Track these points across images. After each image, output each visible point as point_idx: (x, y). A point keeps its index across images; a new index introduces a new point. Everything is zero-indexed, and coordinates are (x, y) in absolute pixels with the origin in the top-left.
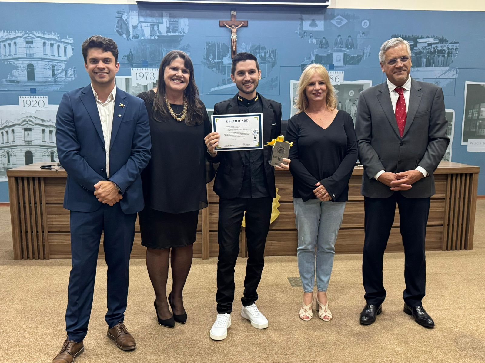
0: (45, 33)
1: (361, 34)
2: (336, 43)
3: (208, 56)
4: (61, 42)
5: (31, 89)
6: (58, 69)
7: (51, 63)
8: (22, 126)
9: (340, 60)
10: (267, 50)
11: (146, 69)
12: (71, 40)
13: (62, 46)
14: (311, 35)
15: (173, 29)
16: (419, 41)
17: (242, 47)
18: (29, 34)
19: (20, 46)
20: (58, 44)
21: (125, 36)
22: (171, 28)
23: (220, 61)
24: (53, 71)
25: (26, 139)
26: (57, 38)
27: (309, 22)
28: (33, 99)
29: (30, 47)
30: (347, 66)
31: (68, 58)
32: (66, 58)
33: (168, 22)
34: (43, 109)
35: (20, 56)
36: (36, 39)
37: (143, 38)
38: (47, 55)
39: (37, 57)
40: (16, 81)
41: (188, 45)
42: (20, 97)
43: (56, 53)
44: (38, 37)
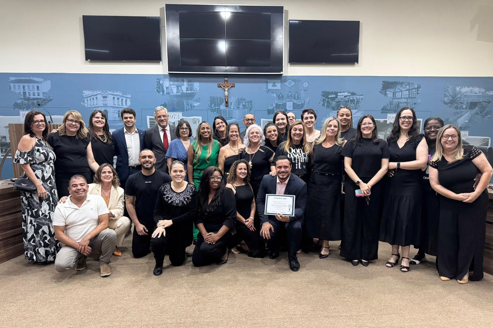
0: (114, 92)
1: (303, 91)
2: (288, 96)
3: (211, 104)
4: (124, 97)
7: (118, 109)
9: (291, 107)
10: (247, 101)
11: (174, 113)
12: (129, 96)
13: (124, 99)
14: (273, 92)
15: (190, 89)
16: (339, 94)
17: (232, 99)
18: (104, 92)
19: (99, 100)
20: (122, 98)
21: (161, 93)
22: (189, 88)
23: (218, 107)
26: (121, 95)
27: (271, 84)
29: (105, 100)
30: (295, 110)
33: (187, 85)
35: (100, 106)
36: (109, 95)
37: (172, 94)
38: (115, 105)
39: (110, 106)
41: (199, 98)
43: (120, 103)
44: (110, 94)
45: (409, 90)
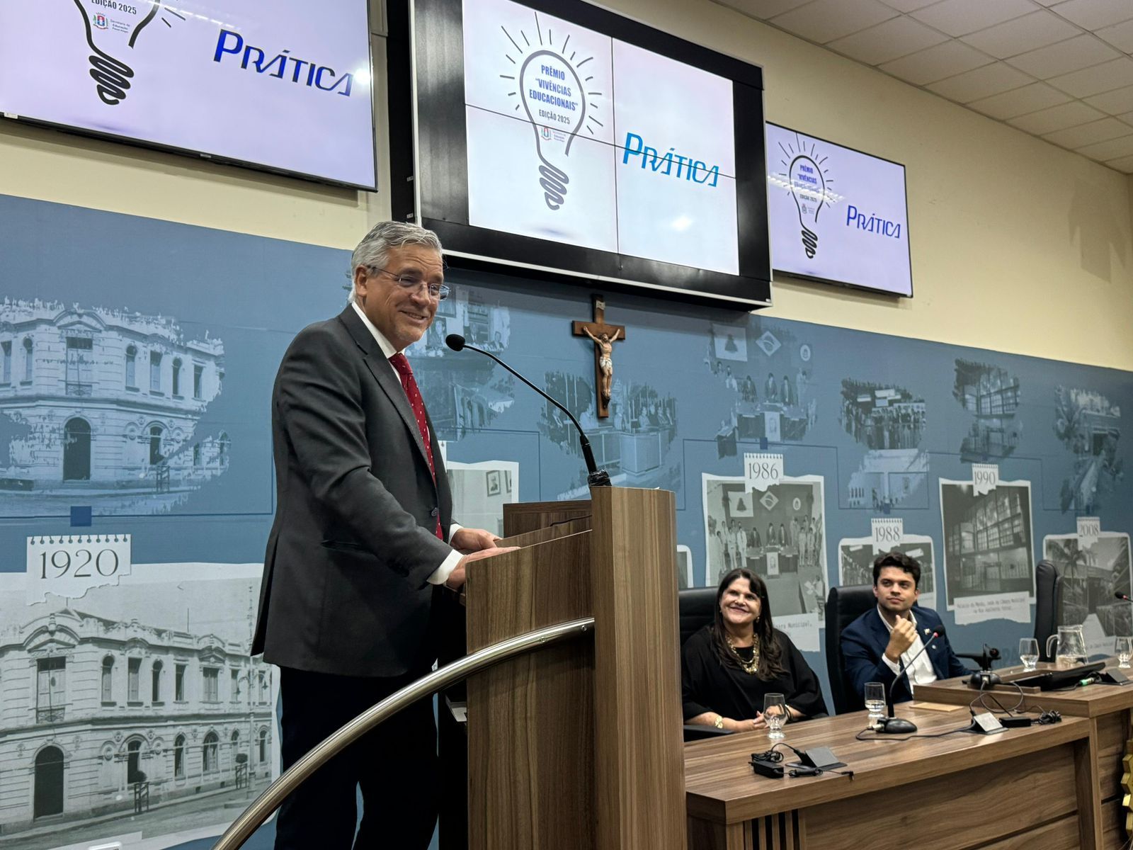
0: (136, 317)
1: (801, 375)
2: (767, 391)
3: (551, 407)
4: (187, 350)
5: (72, 508)
6: (172, 440)
7: (149, 419)
8: (30, 651)
9: (776, 429)
10: (660, 398)
12: (215, 347)
13: (188, 361)
14: (729, 369)
15: (478, 334)
16: (879, 394)
18: (80, 316)
19: (45, 355)
20: (176, 354)
24: (155, 444)
25: (44, 703)
26: (173, 337)
28: (77, 546)
29: (81, 360)
30: (786, 443)
31: (205, 404)
32: (200, 404)
33: (467, 314)
34: (112, 580)
35: (44, 391)
36: (104, 334)
38: (137, 390)
39: (106, 395)
40: (22, 481)
42: (33, 543)
43: (166, 385)
44: (111, 328)
45: (1000, 392)
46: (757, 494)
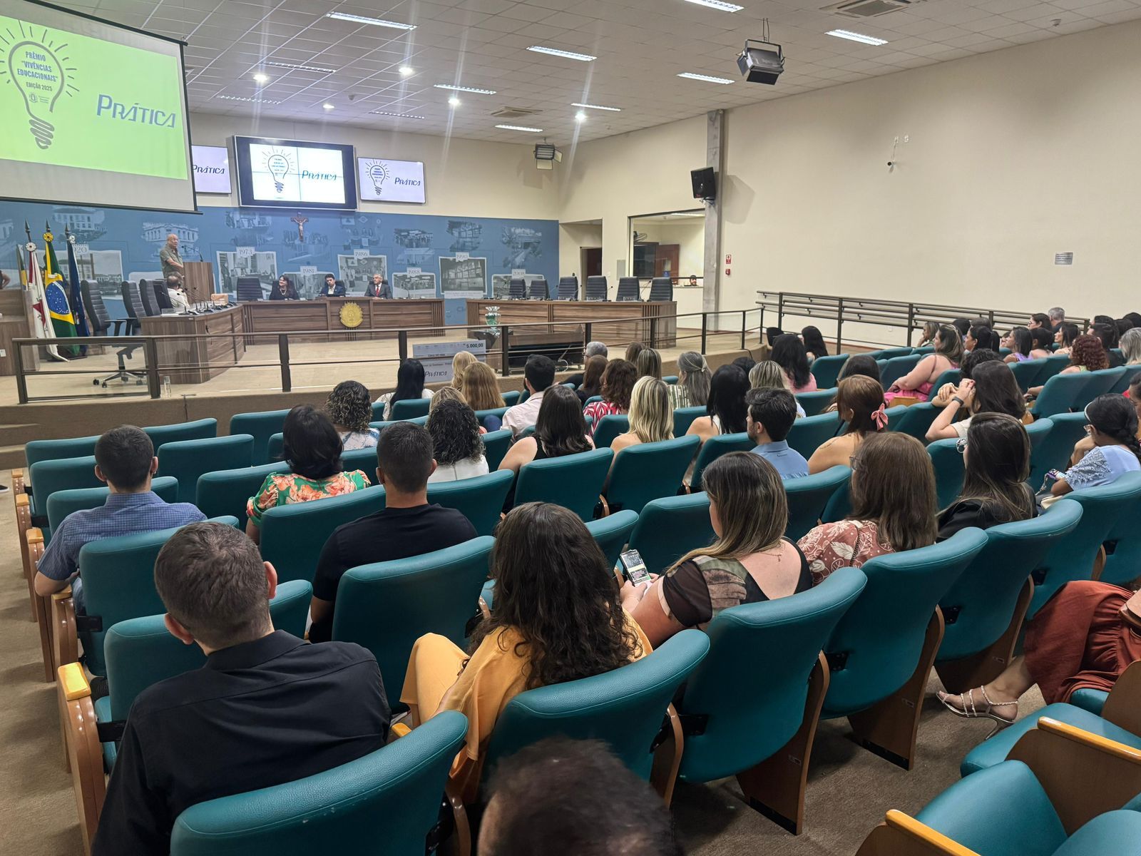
0: (179, 225)
1: (377, 228)
2: (363, 233)
3: (285, 239)
9: (366, 243)
10: (322, 236)
11: (246, 247)
12: (197, 230)
13: (191, 233)
14: (348, 227)
16: (411, 232)
17: (306, 233)
18: (168, 226)
20: (188, 231)
21: (232, 227)
23: (293, 242)
26: (187, 228)
27: (345, 220)
30: (371, 246)
32: (194, 241)
37: (243, 228)
41: (272, 232)
45: (472, 230)
46: (359, 260)
